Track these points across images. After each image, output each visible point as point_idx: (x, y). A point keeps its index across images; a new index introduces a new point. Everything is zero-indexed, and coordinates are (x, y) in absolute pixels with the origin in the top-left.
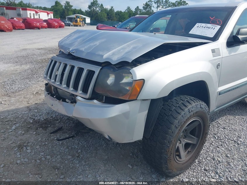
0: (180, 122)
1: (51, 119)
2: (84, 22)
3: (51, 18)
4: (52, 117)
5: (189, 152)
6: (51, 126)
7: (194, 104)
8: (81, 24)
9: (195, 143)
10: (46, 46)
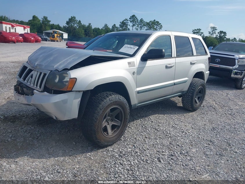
0: (103, 106)
1: (19, 115)
2: (61, 38)
3: (28, 32)
4: (20, 114)
5: (115, 131)
6: (18, 120)
7: (113, 96)
8: (58, 39)
9: (119, 125)
10: (20, 60)
